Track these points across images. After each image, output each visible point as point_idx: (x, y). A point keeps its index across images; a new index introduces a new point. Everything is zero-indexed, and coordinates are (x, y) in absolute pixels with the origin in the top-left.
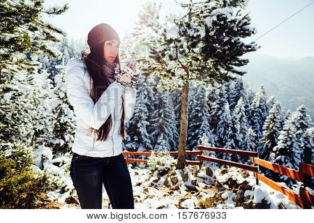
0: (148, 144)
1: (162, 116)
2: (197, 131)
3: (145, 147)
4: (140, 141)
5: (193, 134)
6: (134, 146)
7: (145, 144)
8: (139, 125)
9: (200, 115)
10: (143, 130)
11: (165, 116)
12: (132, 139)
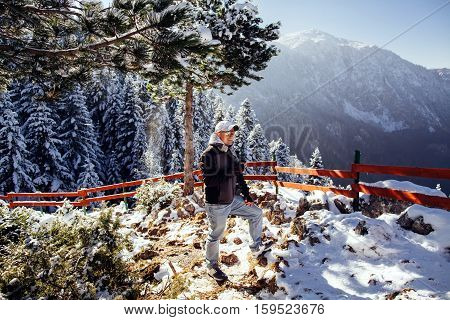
0: (65, 173)
1: (76, 128)
2: (129, 144)
3: (61, 179)
4: (53, 171)
5: (124, 148)
6: (45, 180)
7: (60, 174)
8: (47, 145)
9: (130, 121)
10: (55, 153)
11: (79, 128)
12: (42, 170)
